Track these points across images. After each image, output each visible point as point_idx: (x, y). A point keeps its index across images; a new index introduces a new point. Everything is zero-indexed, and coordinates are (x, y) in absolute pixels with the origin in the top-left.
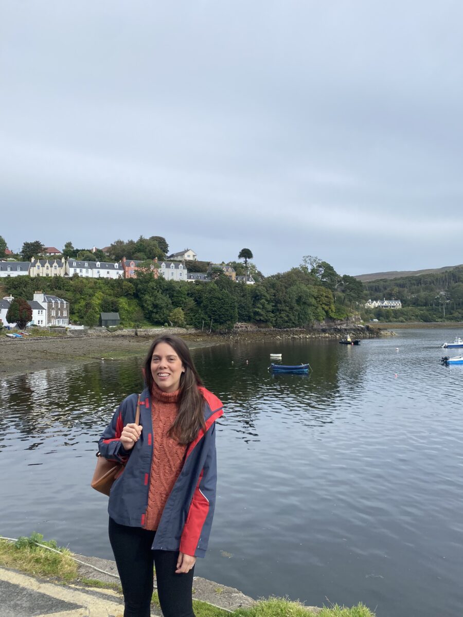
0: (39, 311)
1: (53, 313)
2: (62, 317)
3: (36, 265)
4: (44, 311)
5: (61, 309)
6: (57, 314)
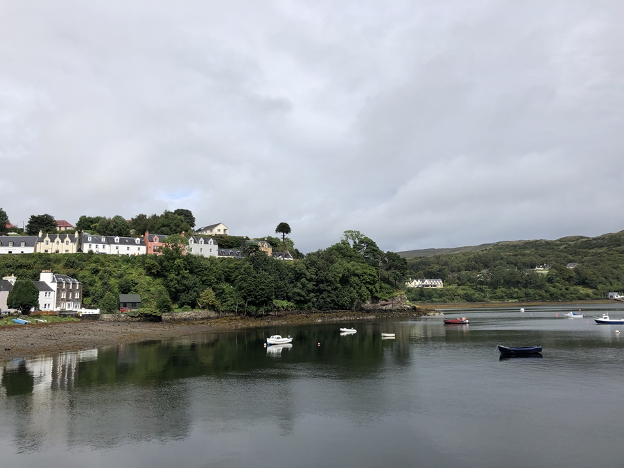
0: (46, 293)
1: (64, 296)
2: (73, 300)
3: (44, 240)
4: (52, 293)
5: (73, 291)
6: (68, 296)
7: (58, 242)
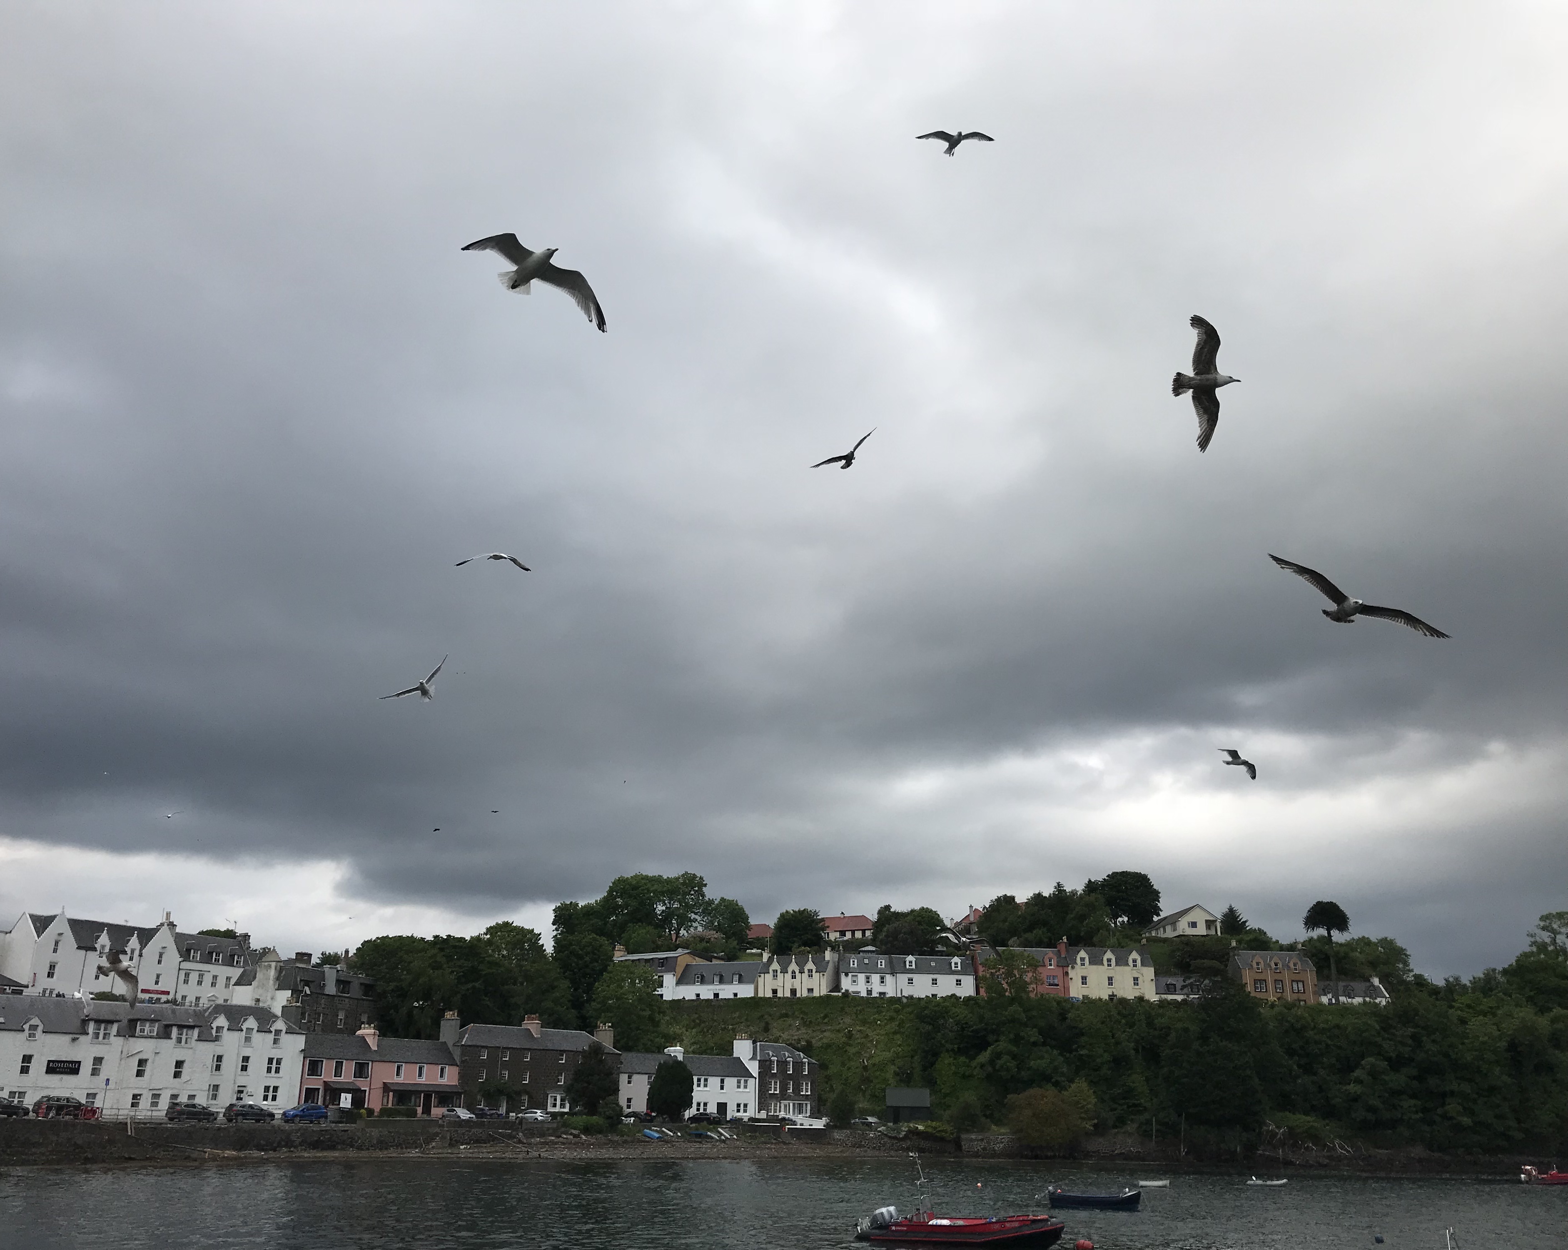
0: (739, 1082)
1: (775, 1089)
2: (797, 1096)
3: (771, 969)
4: (751, 1082)
5: (797, 1078)
6: (784, 1089)
7: (794, 972)
